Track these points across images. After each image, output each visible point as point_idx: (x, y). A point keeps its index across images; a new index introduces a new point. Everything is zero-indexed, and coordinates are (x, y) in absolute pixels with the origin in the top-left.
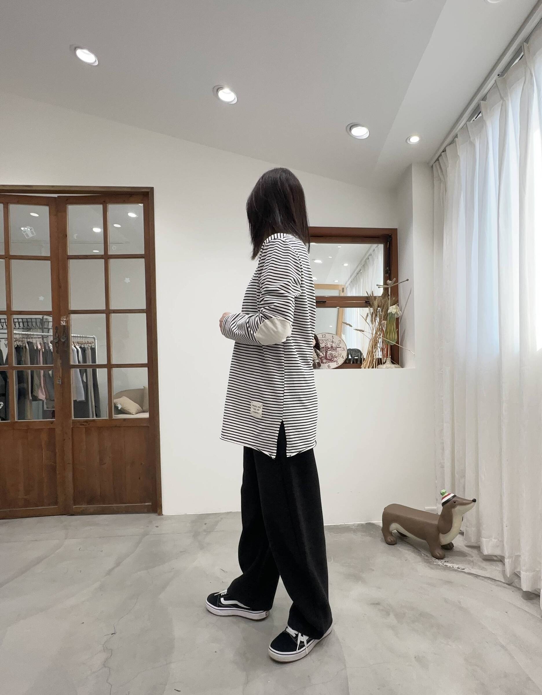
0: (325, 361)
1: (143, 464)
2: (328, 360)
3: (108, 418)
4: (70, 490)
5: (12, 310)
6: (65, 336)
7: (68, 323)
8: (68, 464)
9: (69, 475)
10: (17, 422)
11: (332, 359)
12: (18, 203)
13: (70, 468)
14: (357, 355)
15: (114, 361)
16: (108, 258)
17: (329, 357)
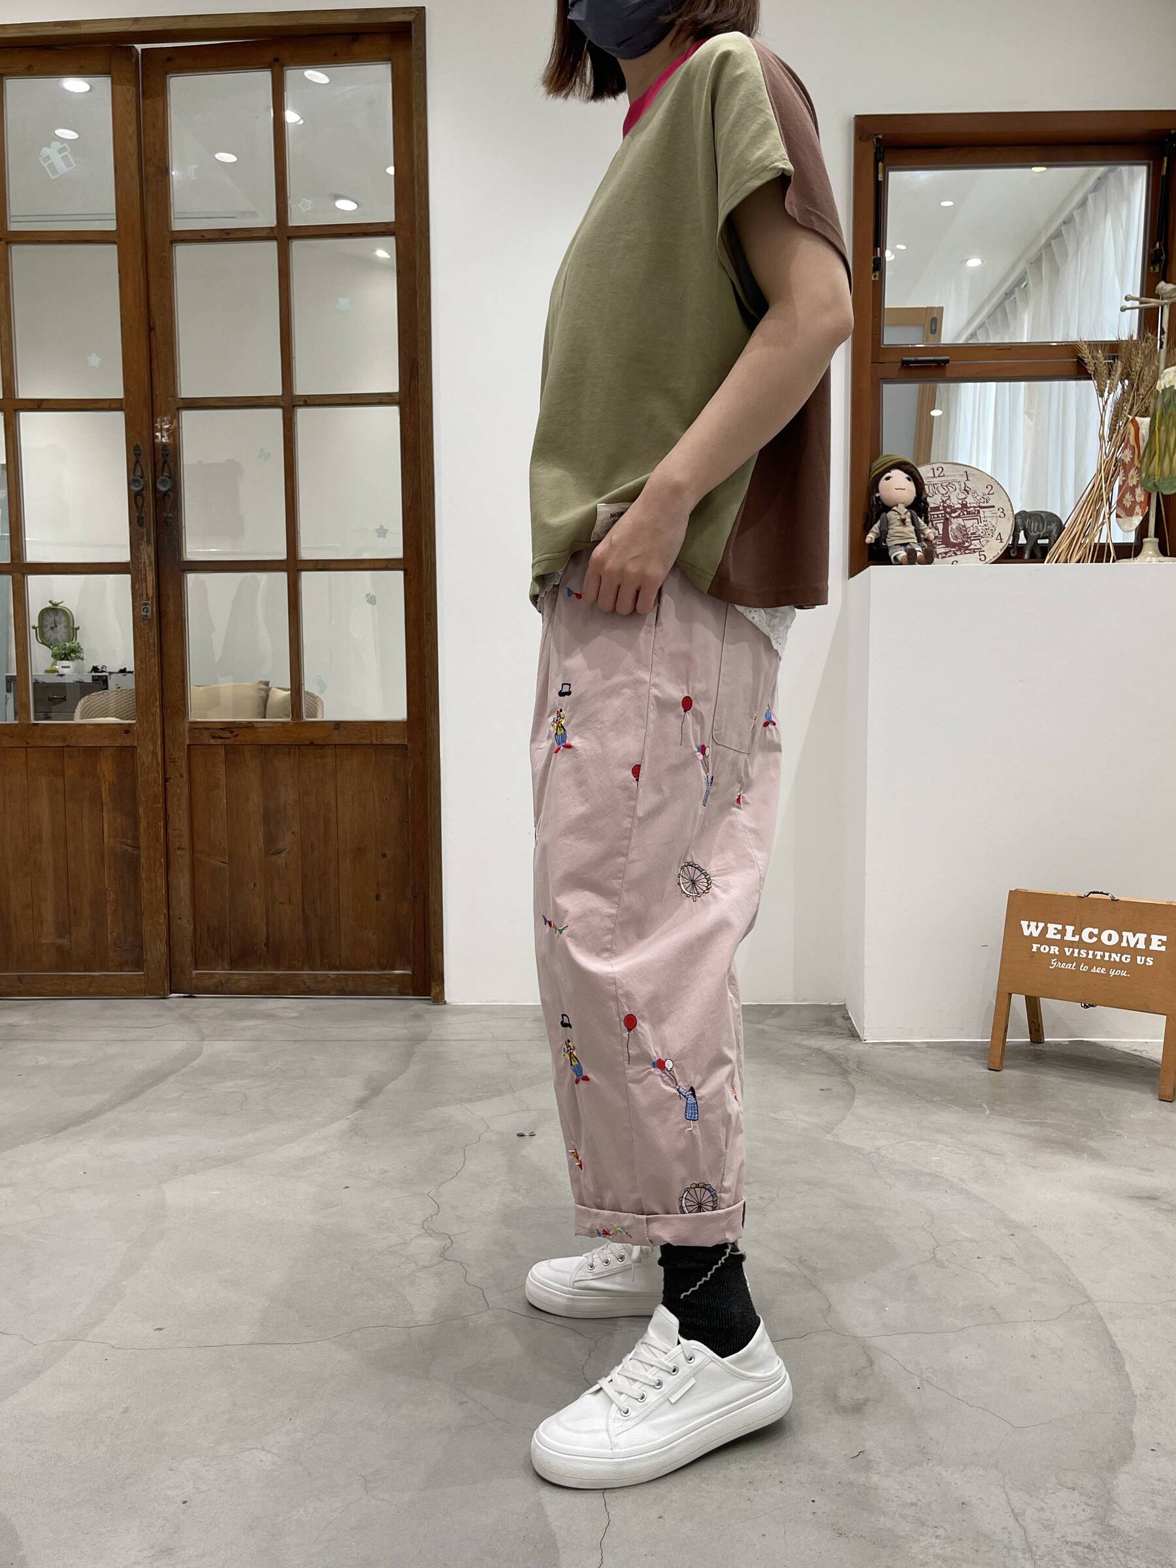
0: (940, 550)
1: (389, 853)
2: (954, 545)
3: (289, 719)
4: (185, 923)
5: (16, 397)
6: (165, 474)
7: (174, 440)
8: (179, 849)
9: (182, 882)
10: (38, 724)
11: (967, 544)
12: (30, 71)
13: (182, 861)
14: (1046, 532)
15: (307, 552)
16: (289, 238)
17: (956, 537)
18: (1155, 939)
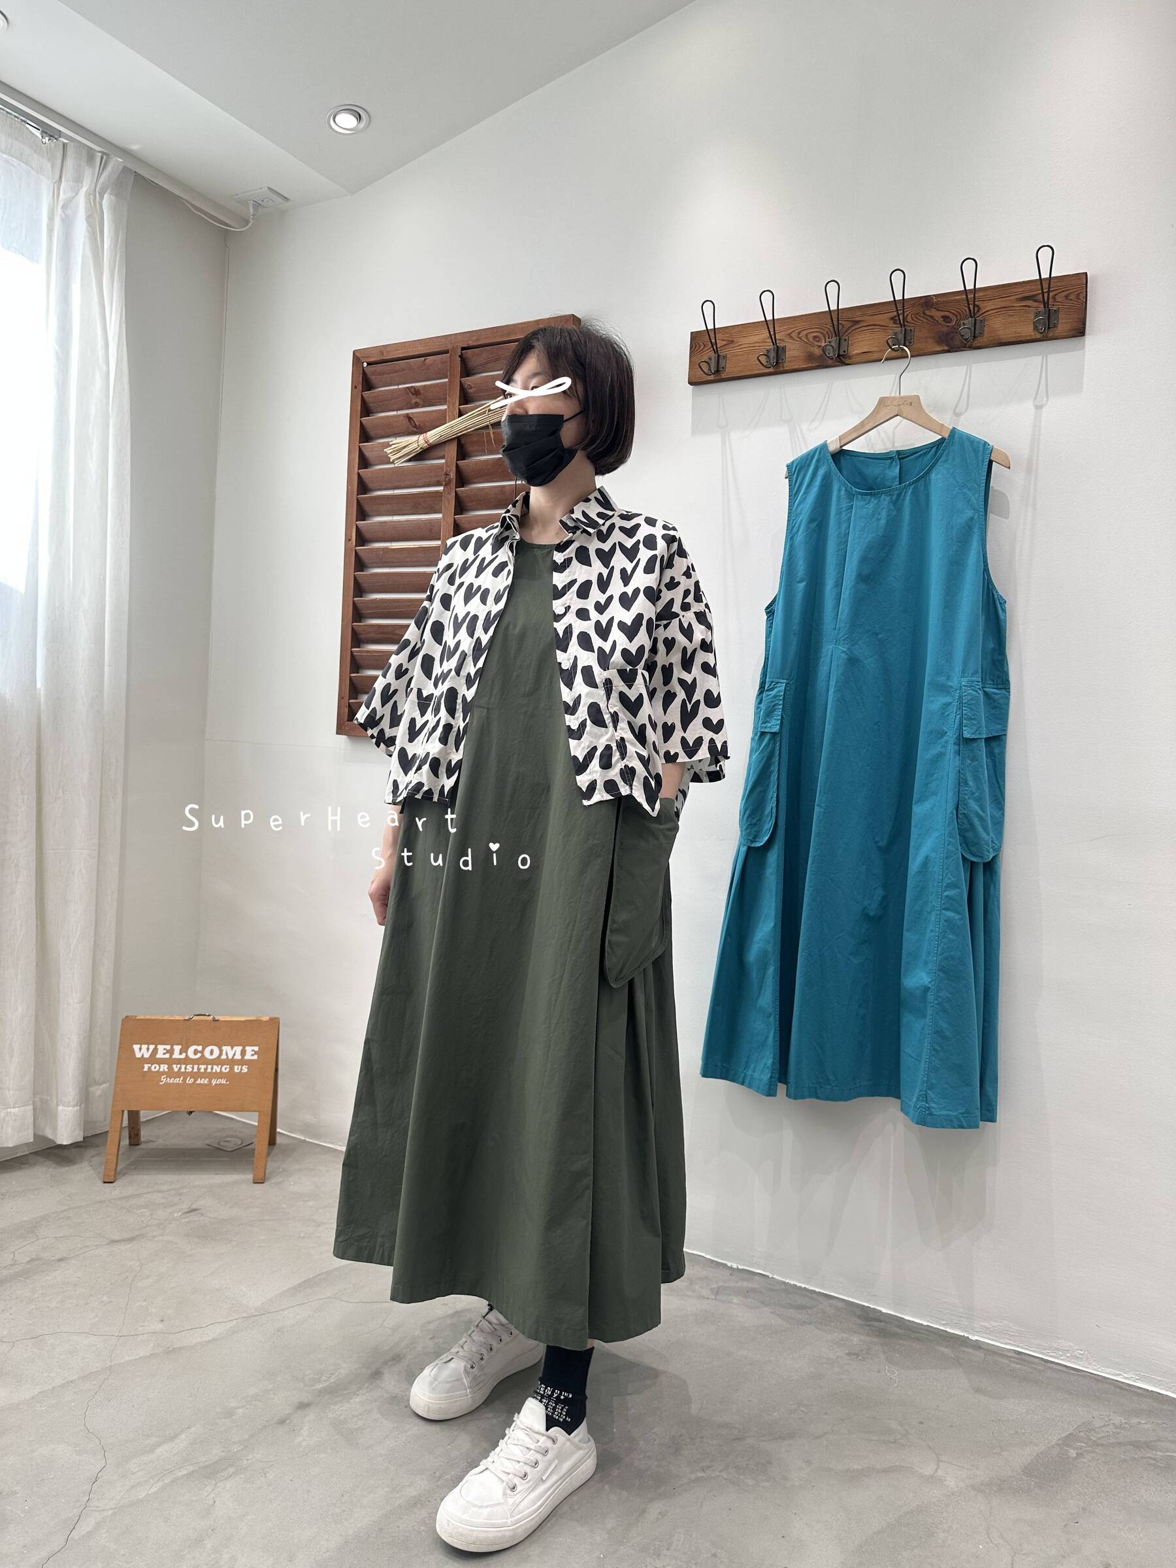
18: (249, 1049)
